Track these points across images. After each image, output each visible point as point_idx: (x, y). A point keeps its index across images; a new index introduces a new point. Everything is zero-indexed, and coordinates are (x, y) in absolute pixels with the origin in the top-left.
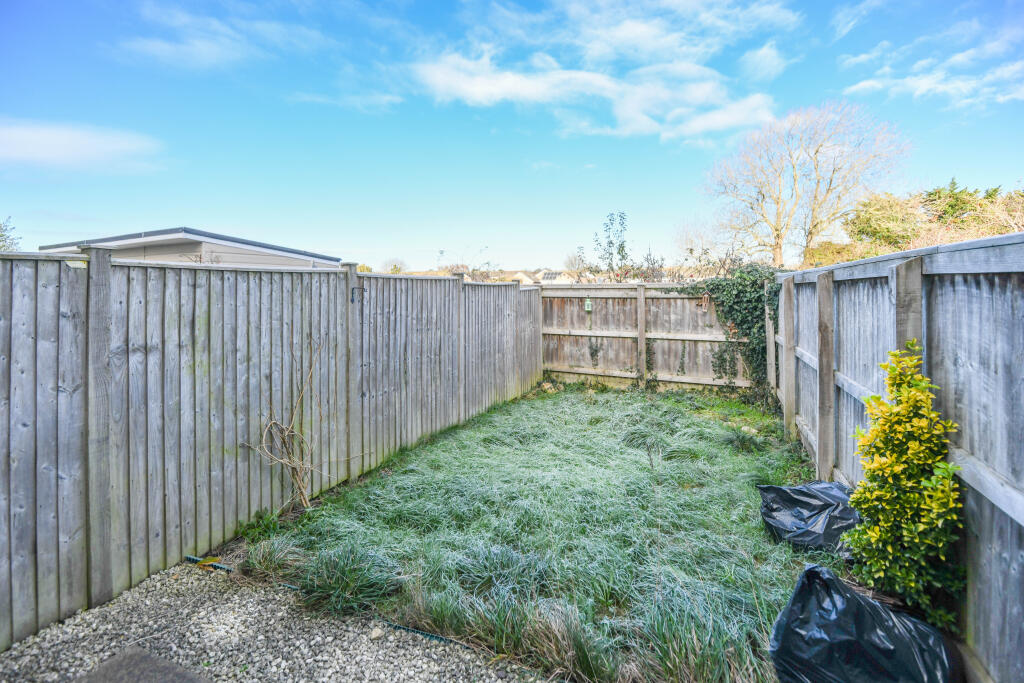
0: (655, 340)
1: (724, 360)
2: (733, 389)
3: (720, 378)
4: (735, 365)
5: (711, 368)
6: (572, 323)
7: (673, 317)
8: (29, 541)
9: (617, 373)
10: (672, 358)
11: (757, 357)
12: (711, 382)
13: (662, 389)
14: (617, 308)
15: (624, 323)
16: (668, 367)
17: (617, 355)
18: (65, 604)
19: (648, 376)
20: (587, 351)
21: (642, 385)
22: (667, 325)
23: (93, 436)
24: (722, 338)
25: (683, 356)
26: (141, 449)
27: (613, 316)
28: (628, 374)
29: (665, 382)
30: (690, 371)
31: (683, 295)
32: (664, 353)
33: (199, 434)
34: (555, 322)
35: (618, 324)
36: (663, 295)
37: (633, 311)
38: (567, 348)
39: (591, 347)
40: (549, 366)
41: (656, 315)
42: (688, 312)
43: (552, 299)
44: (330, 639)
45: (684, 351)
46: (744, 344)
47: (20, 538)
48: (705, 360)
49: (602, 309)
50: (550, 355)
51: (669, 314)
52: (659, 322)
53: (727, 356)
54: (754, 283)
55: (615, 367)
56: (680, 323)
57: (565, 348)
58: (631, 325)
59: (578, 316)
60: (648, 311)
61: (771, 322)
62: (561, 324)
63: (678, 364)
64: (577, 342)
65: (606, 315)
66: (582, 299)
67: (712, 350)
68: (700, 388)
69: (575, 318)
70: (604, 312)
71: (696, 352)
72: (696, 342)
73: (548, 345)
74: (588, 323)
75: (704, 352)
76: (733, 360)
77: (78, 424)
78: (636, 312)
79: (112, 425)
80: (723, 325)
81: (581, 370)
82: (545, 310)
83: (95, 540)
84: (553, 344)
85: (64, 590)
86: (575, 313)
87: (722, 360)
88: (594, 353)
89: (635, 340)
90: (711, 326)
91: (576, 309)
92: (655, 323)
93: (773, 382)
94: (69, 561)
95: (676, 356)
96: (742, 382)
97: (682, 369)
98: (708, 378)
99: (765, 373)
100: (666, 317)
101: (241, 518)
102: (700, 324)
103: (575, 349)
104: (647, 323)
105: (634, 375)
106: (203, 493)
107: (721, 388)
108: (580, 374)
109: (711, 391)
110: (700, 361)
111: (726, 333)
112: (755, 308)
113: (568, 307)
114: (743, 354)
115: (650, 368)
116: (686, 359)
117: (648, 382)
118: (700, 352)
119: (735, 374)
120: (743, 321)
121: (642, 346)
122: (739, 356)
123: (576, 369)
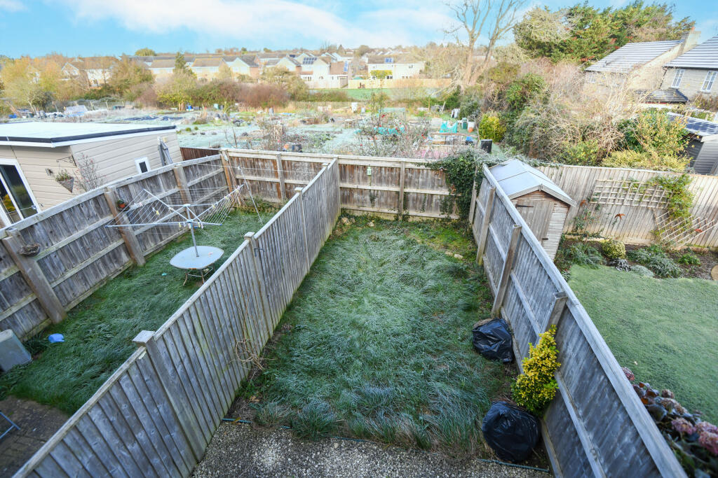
0: (409, 193)
1: (447, 205)
2: (449, 220)
3: (442, 214)
4: (452, 207)
5: (439, 210)
6: (359, 181)
7: (421, 180)
8: (172, 463)
9: (386, 211)
10: (418, 203)
11: (465, 206)
12: (439, 217)
13: (410, 220)
14: (387, 173)
15: (391, 182)
16: (415, 208)
17: (386, 201)
18: (190, 469)
19: (404, 213)
20: (368, 198)
21: (400, 218)
22: (416, 185)
23: (178, 412)
24: (447, 193)
25: (424, 202)
26: (194, 400)
27: (385, 178)
28: (393, 212)
29: (413, 216)
30: (427, 209)
31: (428, 168)
32: (413, 200)
33: (212, 375)
34: (347, 180)
35: (388, 183)
36: (416, 167)
37: (397, 176)
38: (356, 195)
39: (370, 196)
40: (345, 206)
41: (411, 179)
42: (429, 177)
43: (345, 166)
44: (319, 453)
45: (425, 199)
46: (459, 197)
47: (168, 465)
48: (437, 204)
49: (377, 174)
50: (345, 199)
51: (418, 178)
52: (412, 182)
53: (448, 203)
54: (470, 166)
55: (385, 207)
56: (424, 185)
57: (355, 196)
58: (395, 184)
59: (363, 177)
60: (406, 176)
61: (475, 191)
62: (352, 182)
63: (421, 206)
64: (362, 192)
65: (380, 177)
66: (365, 167)
67: (441, 199)
68: (432, 219)
69: (361, 178)
70: (379, 176)
71: (432, 201)
72: (432, 195)
73: (344, 194)
74: (369, 181)
75: (436, 200)
76: (451, 205)
77: (171, 413)
78: (399, 177)
79: (182, 401)
80: (448, 187)
81: (364, 209)
82: (341, 172)
83: (193, 444)
84: (346, 193)
85: (188, 466)
86: (361, 175)
87: (445, 204)
88: (372, 199)
89: (398, 193)
90: (441, 186)
91: (361, 172)
92: (410, 183)
93: (471, 221)
94: (186, 456)
95: (420, 202)
96: (454, 217)
97: (423, 210)
98: (437, 214)
99: (468, 214)
100: (417, 180)
101: (236, 389)
102: (436, 184)
103: (360, 197)
104: (405, 183)
105: (396, 212)
106: (221, 394)
107: (443, 219)
108: (364, 211)
109: (437, 221)
110: (433, 205)
111: (450, 190)
112: (468, 180)
113: (356, 171)
114: (457, 201)
115: (405, 207)
116: (426, 204)
117: (404, 216)
118: (434, 201)
119: (451, 212)
120: (460, 185)
121: (402, 197)
122: (455, 203)
123: (361, 208)
